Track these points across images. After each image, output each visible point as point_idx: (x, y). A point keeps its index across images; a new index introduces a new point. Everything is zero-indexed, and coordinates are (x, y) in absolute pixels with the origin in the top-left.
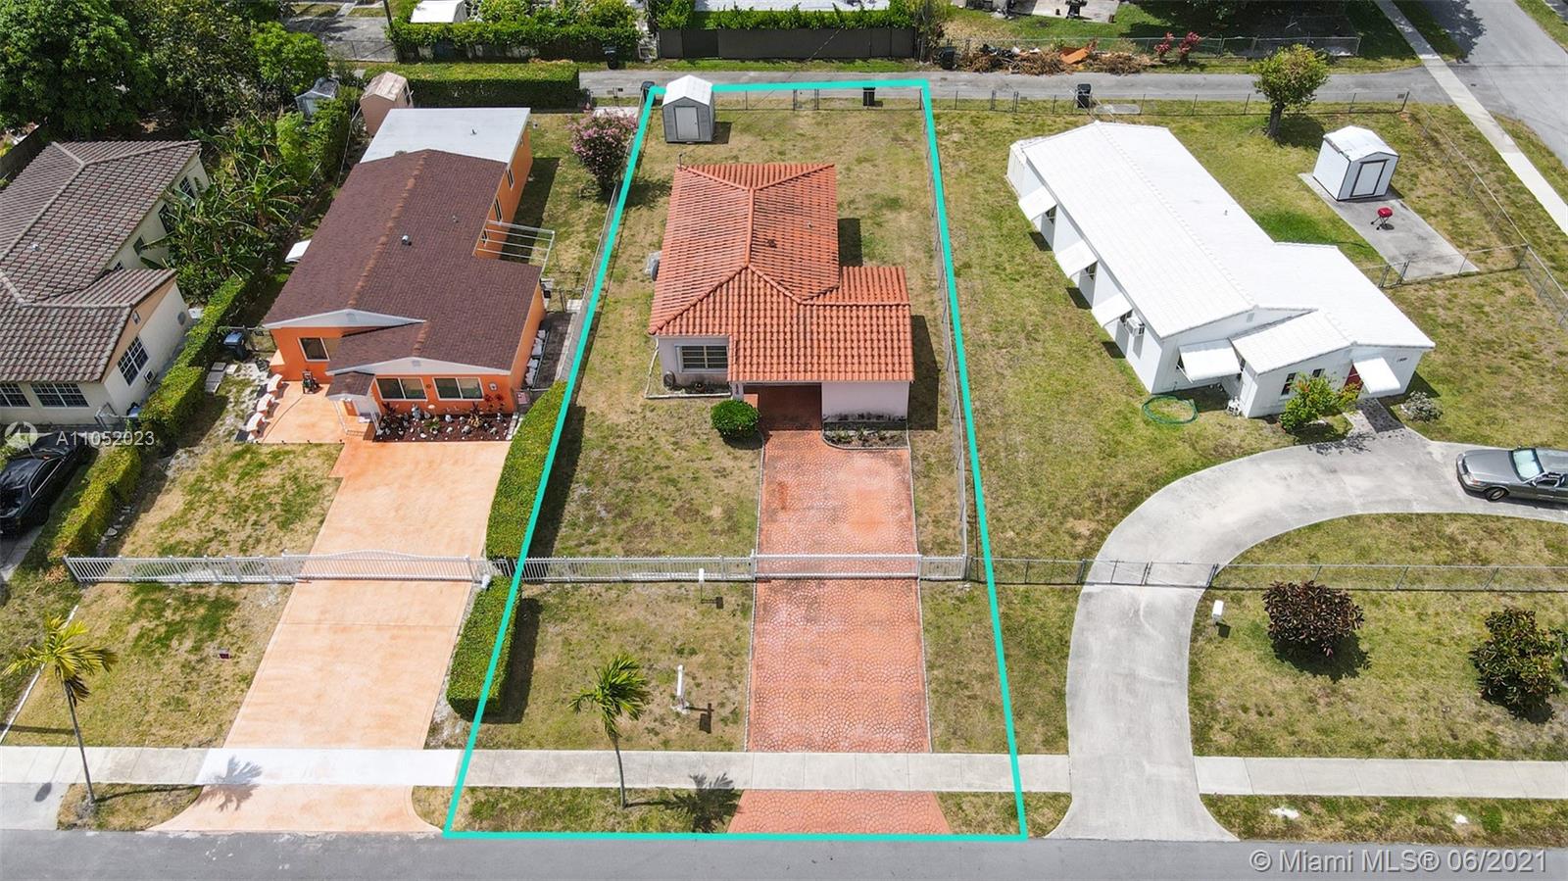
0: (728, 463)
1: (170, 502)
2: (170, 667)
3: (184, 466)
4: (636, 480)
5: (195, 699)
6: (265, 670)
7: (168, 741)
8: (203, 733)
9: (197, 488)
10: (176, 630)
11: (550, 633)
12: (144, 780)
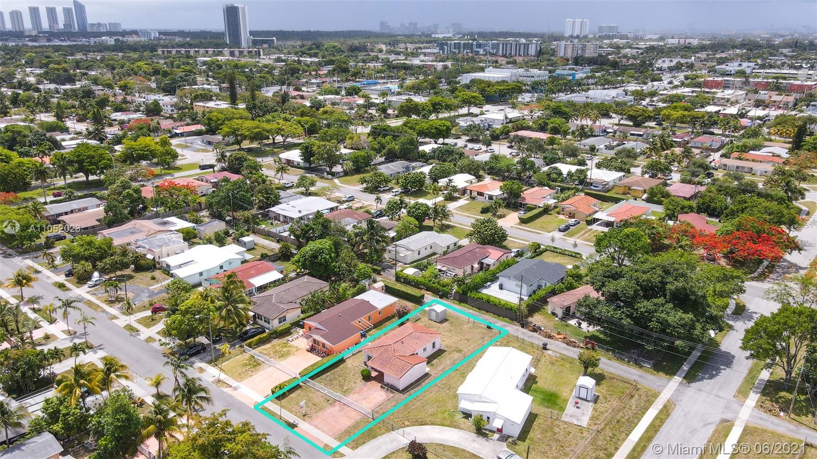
0: (358, 382)
1: (268, 346)
2: (244, 369)
3: (276, 342)
4: (339, 377)
5: (243, 375)
6: (255, 376)
7: (234, 379)
8: (239, 380)
9: (273, 346)
10: (250, 364)
11: (298, 391)
12: (226, 382)
